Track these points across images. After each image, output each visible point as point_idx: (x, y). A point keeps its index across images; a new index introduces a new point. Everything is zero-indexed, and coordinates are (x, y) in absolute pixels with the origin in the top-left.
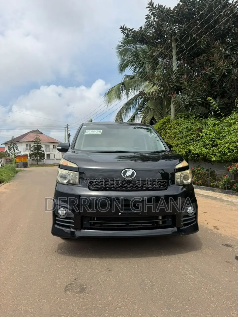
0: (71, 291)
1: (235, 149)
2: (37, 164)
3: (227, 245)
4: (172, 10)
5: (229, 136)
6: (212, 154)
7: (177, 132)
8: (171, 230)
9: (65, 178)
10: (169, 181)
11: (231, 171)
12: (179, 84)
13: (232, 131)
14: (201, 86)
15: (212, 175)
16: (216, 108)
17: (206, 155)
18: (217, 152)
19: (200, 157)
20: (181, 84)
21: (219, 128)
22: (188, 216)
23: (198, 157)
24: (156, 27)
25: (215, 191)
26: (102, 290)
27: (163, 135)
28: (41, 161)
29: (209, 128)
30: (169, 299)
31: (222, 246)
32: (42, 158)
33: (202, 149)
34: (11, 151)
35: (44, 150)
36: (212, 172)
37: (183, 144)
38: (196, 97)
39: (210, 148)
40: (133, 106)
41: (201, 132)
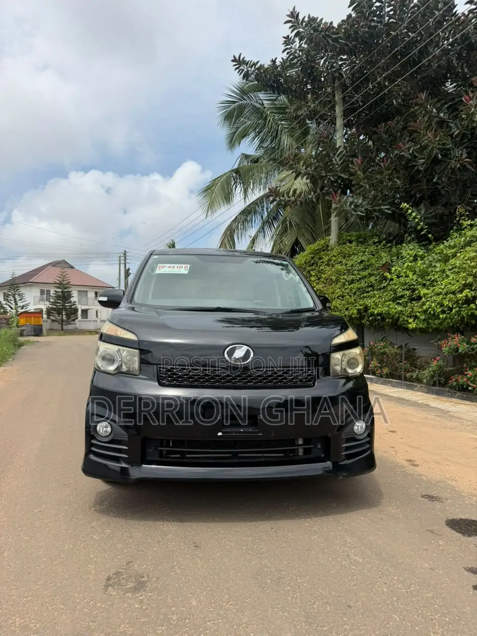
0: (118, 587)
1: (455, 306)
2: (62, 329)
3: (431, 498)
4: (336, 27)
5: (444, 280)
6: (409, 315)
7: (343, 270)
8: (320, 467)
9: (111, 361)
10: (318, 369)
11: (445, 349)
12: (347, 175)
13: (450, 270)
14: (390, 179)
15: (410, 356)
16: (418, 224)
17: (399, 318)
18: (419, 312)
19: (387, 321)
20: (352, 175)
21: (424, 263)
22: (354, 440)
23: (381, 322)
24: (304, 61)
25: (415, 389)
26: (179, 585)
27: (314, 276)
28: (69, 324)
29: (404, 264)
30: (312, 603)
31: (422, 499)
32: (73, 317)
33: (390, 304)
34: (8, 303)
35: (75, 302)
36: (409, 351)
37: (352, 295)
38: (381, 202)
39: (407, 302)
40: (257, 217)
41: (389, 271)
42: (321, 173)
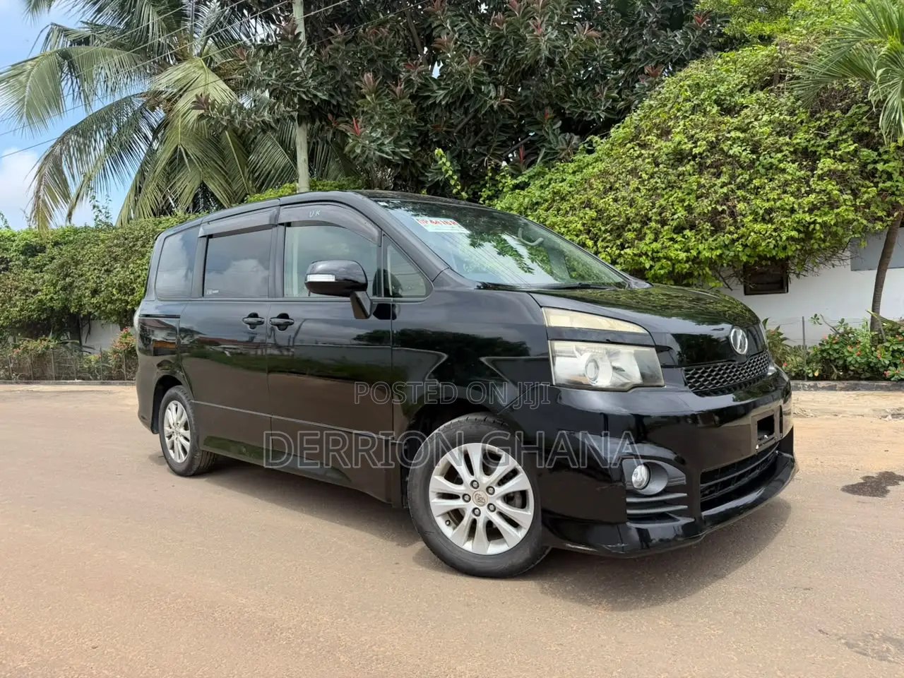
16: (450, 178)
42: (289, 85)
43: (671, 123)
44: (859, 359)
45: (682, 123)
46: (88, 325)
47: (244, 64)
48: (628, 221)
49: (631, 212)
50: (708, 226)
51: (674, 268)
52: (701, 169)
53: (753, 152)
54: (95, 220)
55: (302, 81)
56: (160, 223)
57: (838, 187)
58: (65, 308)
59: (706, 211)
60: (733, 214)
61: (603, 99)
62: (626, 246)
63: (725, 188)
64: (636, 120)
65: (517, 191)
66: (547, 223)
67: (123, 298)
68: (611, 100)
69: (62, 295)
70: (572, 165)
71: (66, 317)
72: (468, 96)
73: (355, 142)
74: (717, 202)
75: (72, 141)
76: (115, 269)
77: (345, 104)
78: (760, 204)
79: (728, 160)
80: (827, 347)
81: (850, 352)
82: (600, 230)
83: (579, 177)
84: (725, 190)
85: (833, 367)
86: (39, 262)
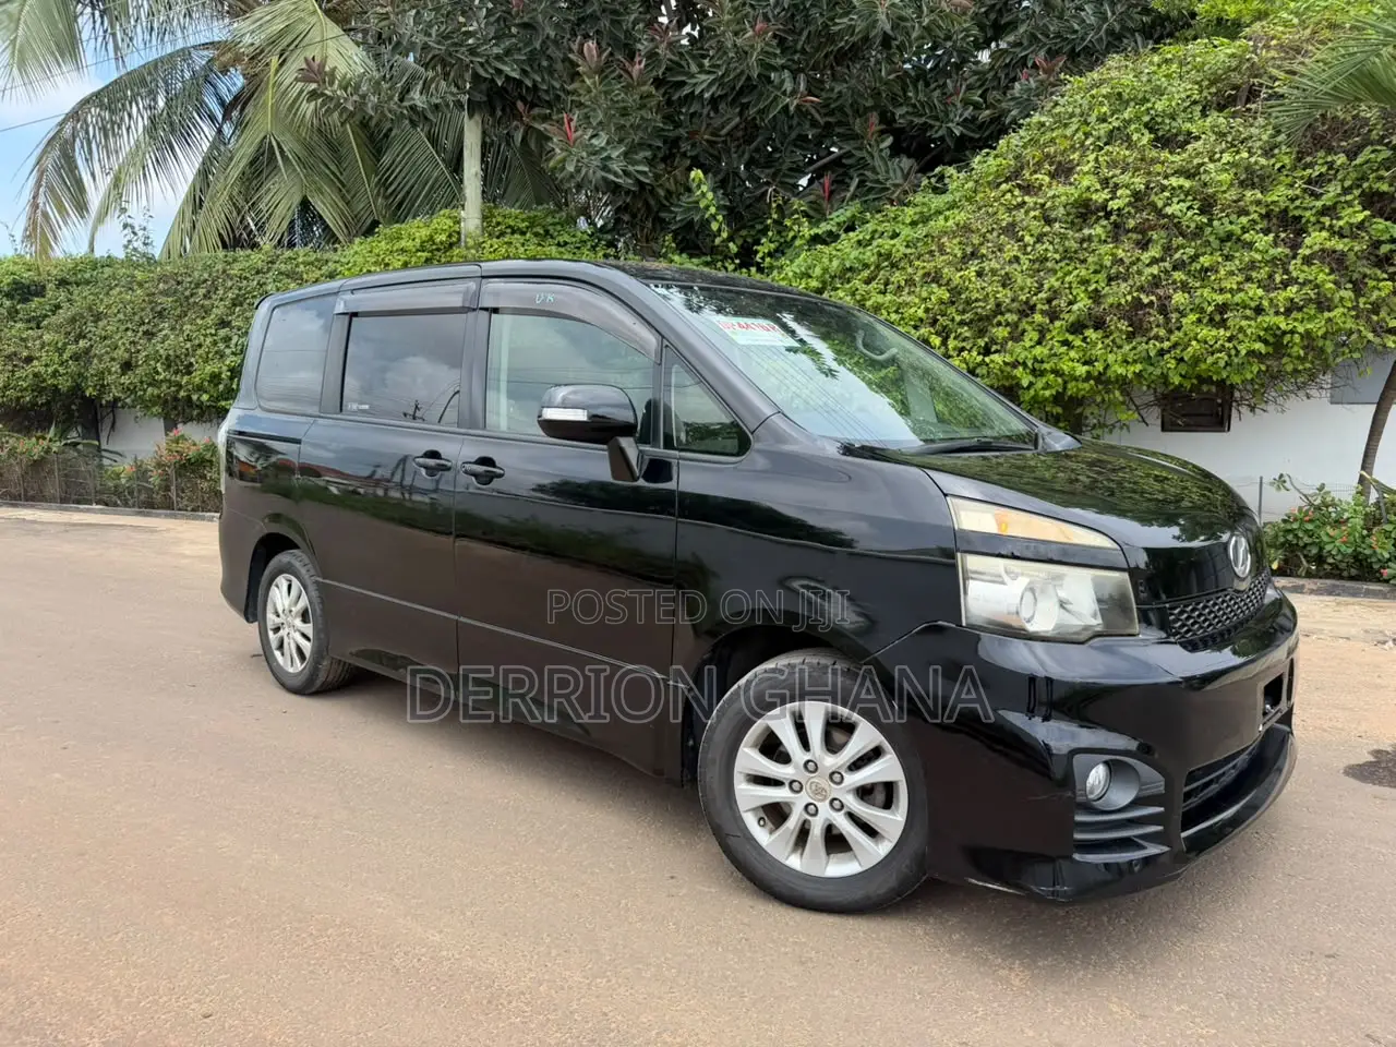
16: (713, 217)
42: (457, 51)
43: (1076, 156)
44: (1343, 548)
45: (1092, 157)
46: (111, 415)
47: (387, 13)
48: (999, 309)
49: (1005, 296)
50: (1124, 325)
51: (1065, 388)
52: (1117, 232)
53: (1202, 211)
54: (126, 247)
55: (478, 46)
56: (235, 260)
57: (1332, 277)
58: (77, 390)
59: (1123, 301)
60: (1163, 310)
61: (959, 105)
62: (993, 350)
63: (1156, 266)
64: (1017, 146)
65: (819, 247)
66: (868, 303)
67: (173, 378)
68: (971, 108)
69: (73, 367)
70: (910, 211)
71: (77, 401)
72: (749, 87)
73: (564, 154)
74: (1141, 289)
75: (92, 117)
76: (160, 331)
77: (545, 88)
78: (1210, 297)
79: (1162, 222)
80: (1295, 526)
81: (1331, 537)
82: (953, 320)
83: (921, 231)
84: (1155, 270)
85: (1302, 557)
86: (34, 311)
